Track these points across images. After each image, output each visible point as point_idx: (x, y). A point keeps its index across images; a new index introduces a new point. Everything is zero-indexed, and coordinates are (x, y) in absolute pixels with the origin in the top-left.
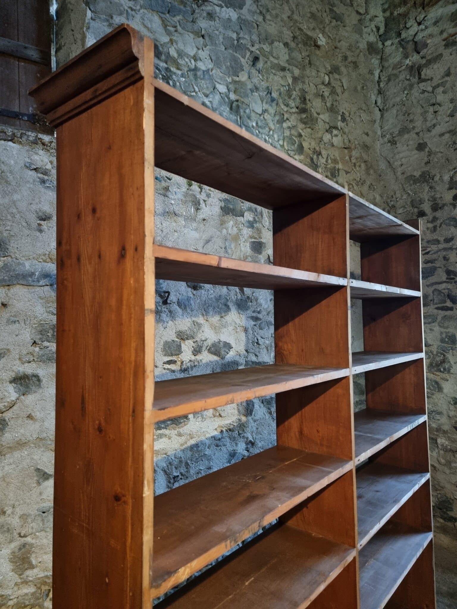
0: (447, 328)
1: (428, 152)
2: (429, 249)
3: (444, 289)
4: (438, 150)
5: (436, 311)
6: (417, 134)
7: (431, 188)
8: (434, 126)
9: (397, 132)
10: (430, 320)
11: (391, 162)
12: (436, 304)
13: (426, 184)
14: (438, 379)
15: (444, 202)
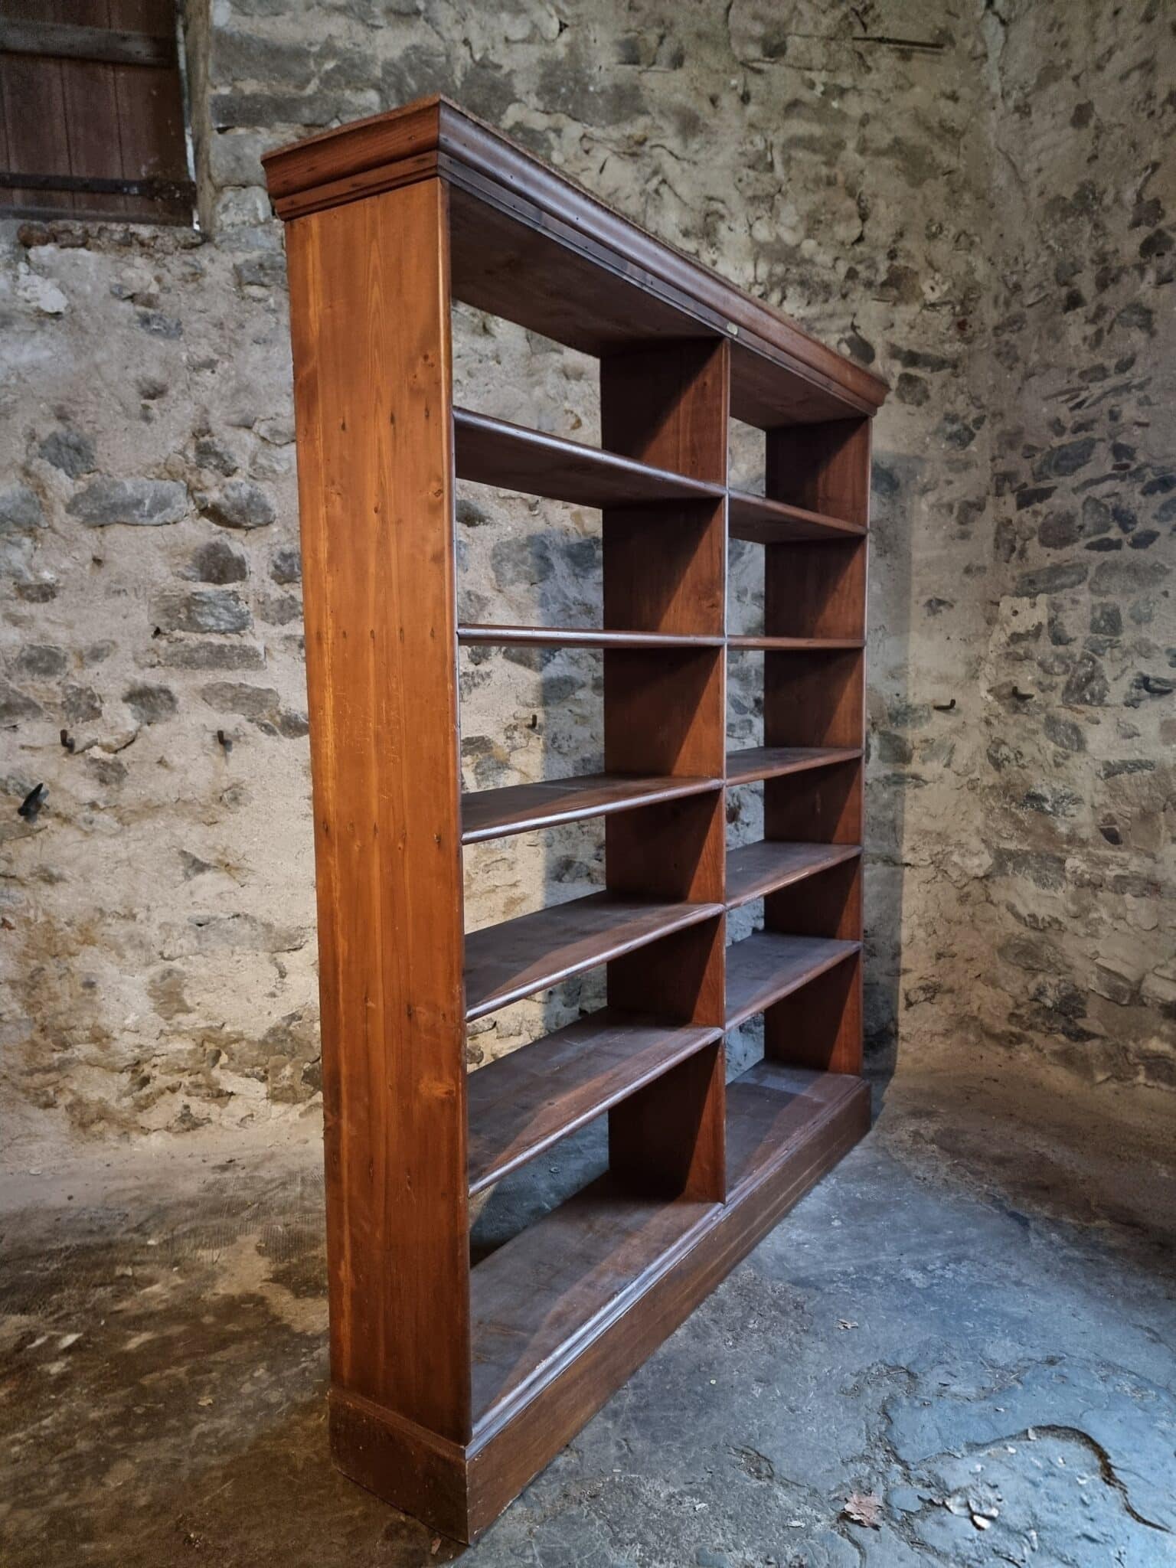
0: (1107, 592)
1: (1096, 128)
2: (1084, 395)
3: (1108, 496)
4: (1114, 120)
5: (1087, 552)
6: (1076, 79)
7: (1096, 226)
8: (1110, 52)
9: (1033, 82)
10: (1074, 577)
11: (1018, 165)
12: (1089, 536)
13: (1084, 218)
14: (1080, 721)
15: (1121, 263)
